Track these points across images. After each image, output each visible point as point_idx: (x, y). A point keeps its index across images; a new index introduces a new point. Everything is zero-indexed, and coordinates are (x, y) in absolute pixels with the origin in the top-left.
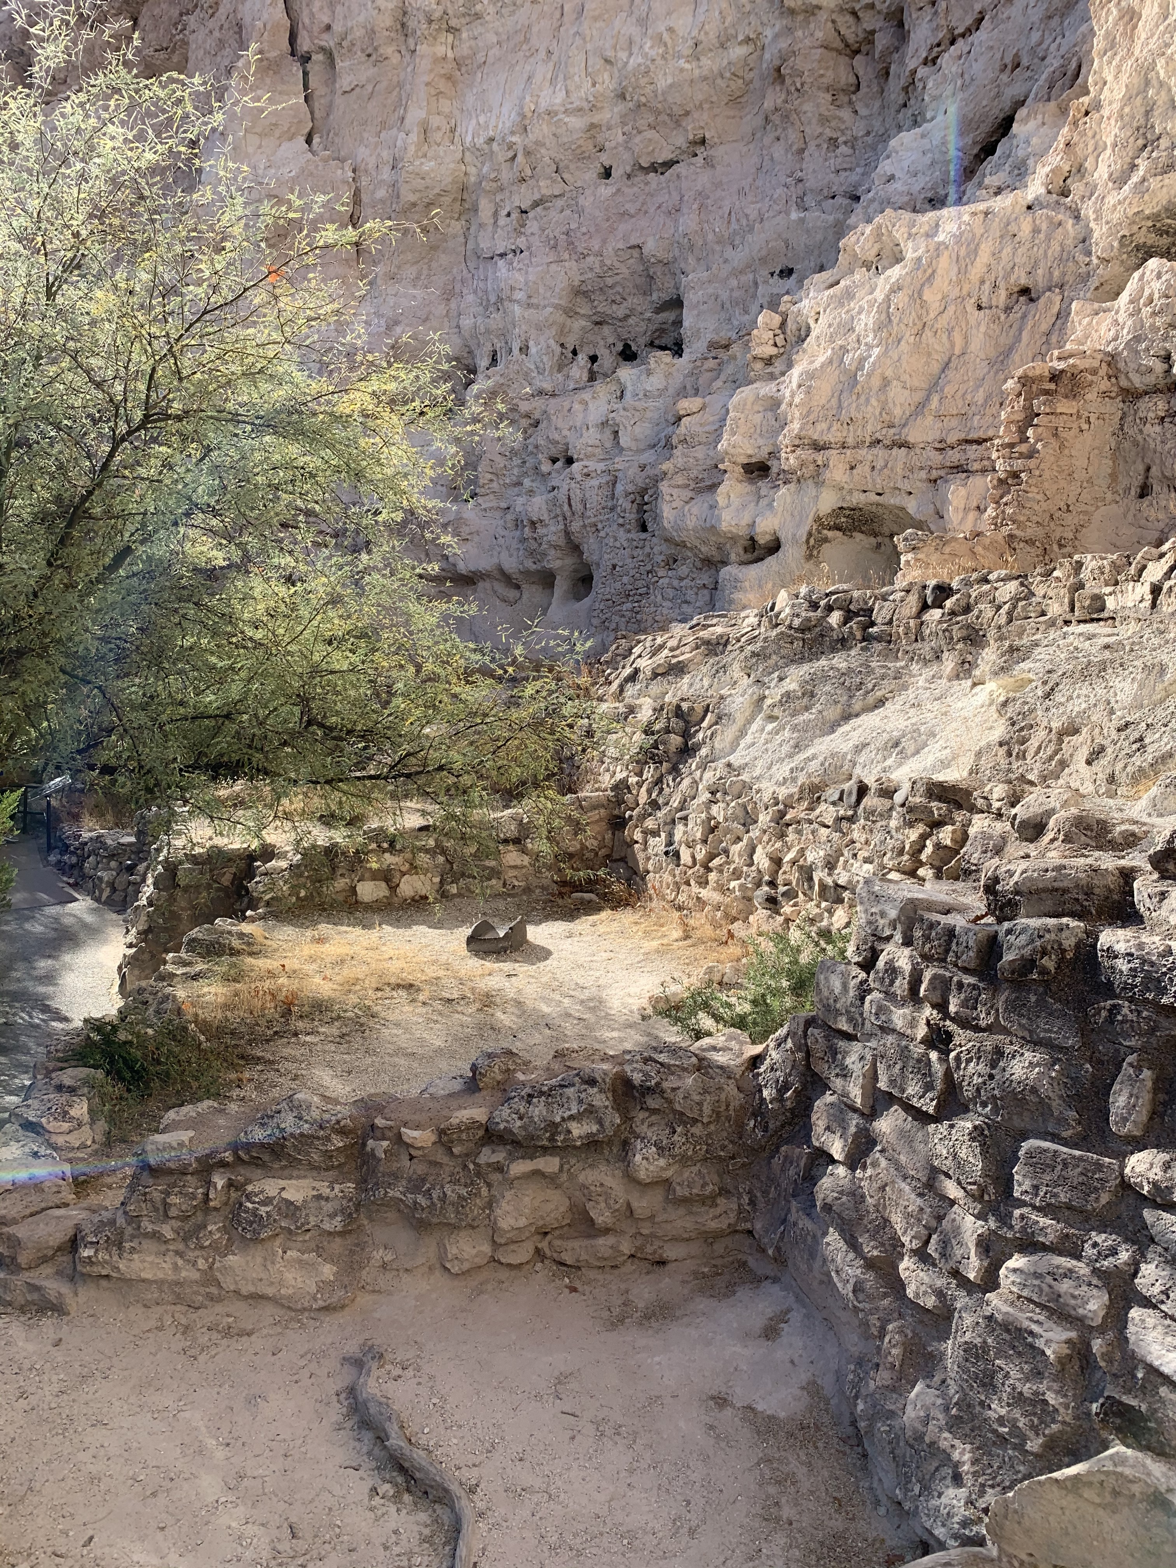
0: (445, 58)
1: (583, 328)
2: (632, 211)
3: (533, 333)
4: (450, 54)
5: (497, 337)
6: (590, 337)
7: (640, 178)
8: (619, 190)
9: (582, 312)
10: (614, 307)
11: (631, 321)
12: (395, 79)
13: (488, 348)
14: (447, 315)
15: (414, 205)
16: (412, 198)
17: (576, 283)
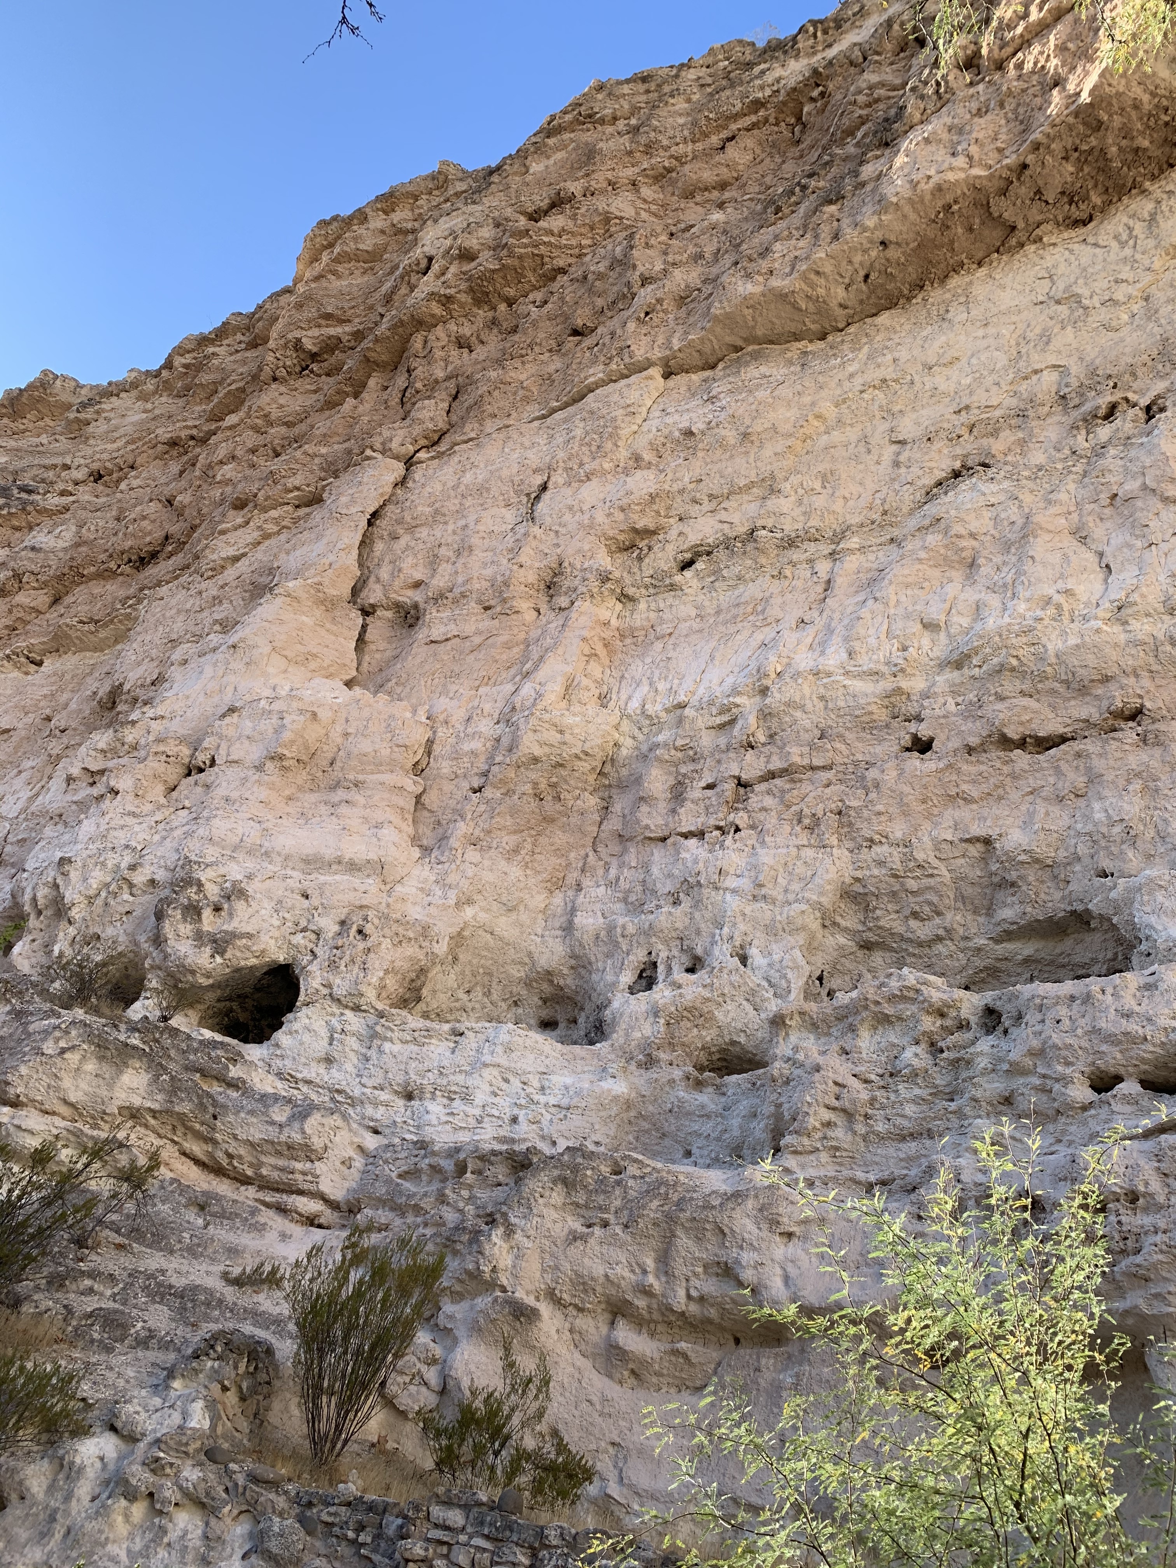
0: (606, 624)
1: (841, 947)
2: (975, 794)
3: (759, 939)
4: (614, 622)
5: (666, 942)
6: (848, 964)
7: (995, 754)
8: (950, 766)
9: (843, 923)
10: (913, 923)
11: (940, 948)
12: (522, 636)
13: (639, 956)
14: (544, 912)
15: (536, 760)
16: (538, 751)
17: (848, 880)
